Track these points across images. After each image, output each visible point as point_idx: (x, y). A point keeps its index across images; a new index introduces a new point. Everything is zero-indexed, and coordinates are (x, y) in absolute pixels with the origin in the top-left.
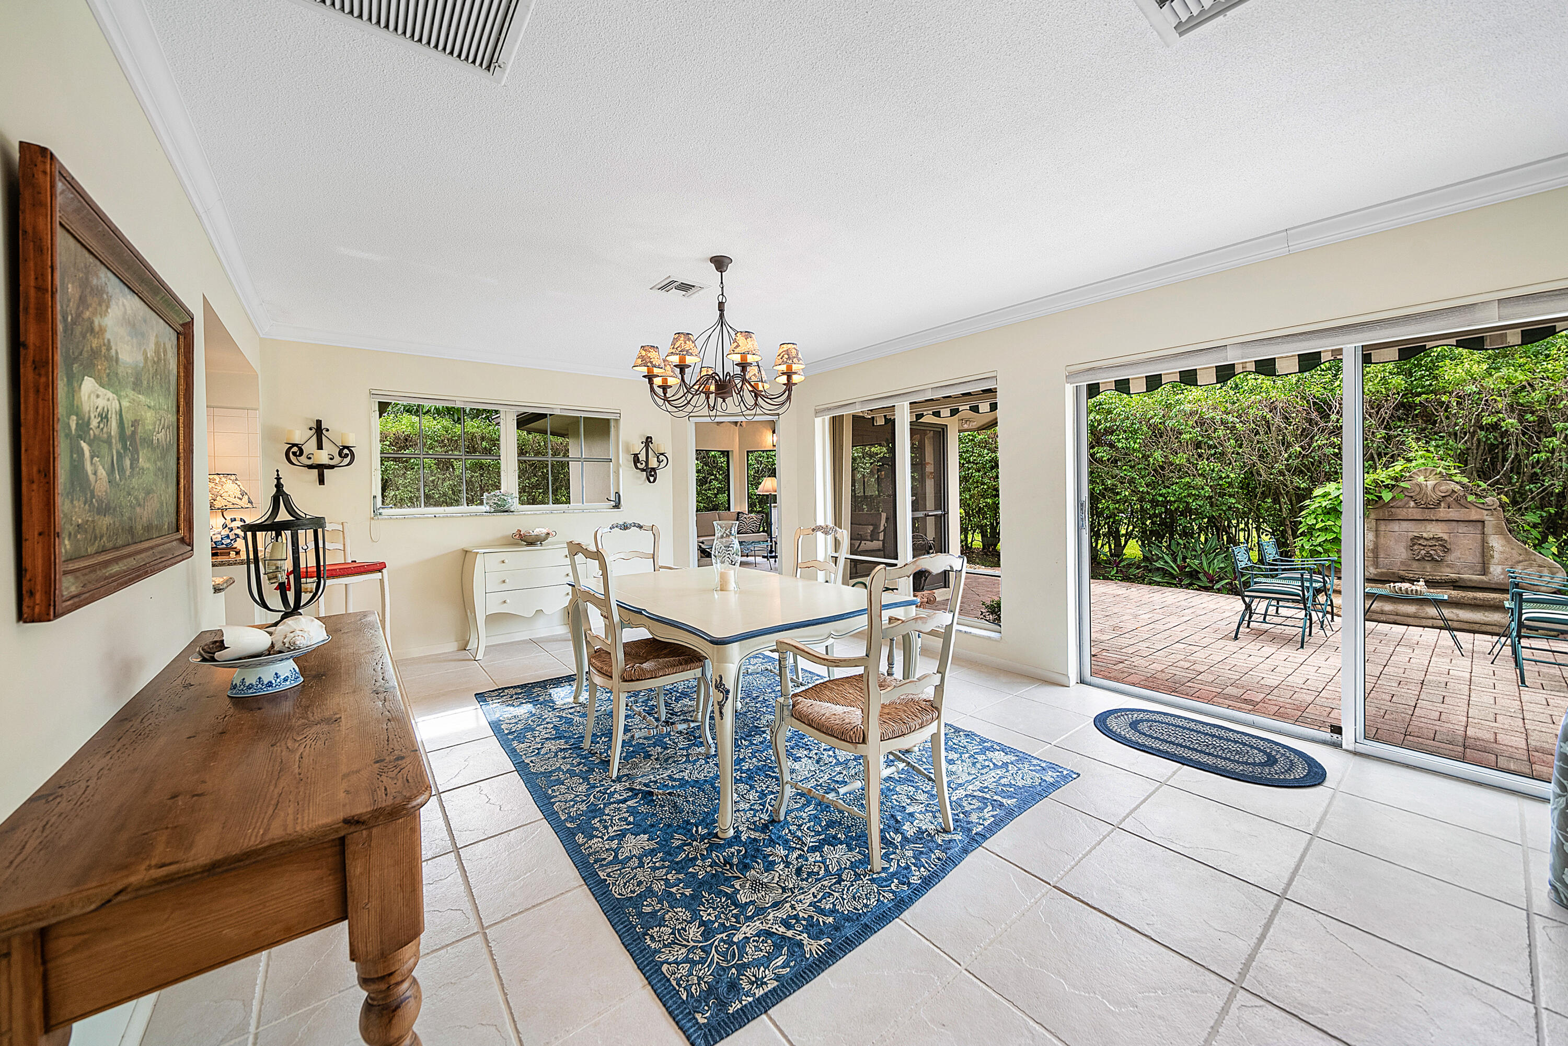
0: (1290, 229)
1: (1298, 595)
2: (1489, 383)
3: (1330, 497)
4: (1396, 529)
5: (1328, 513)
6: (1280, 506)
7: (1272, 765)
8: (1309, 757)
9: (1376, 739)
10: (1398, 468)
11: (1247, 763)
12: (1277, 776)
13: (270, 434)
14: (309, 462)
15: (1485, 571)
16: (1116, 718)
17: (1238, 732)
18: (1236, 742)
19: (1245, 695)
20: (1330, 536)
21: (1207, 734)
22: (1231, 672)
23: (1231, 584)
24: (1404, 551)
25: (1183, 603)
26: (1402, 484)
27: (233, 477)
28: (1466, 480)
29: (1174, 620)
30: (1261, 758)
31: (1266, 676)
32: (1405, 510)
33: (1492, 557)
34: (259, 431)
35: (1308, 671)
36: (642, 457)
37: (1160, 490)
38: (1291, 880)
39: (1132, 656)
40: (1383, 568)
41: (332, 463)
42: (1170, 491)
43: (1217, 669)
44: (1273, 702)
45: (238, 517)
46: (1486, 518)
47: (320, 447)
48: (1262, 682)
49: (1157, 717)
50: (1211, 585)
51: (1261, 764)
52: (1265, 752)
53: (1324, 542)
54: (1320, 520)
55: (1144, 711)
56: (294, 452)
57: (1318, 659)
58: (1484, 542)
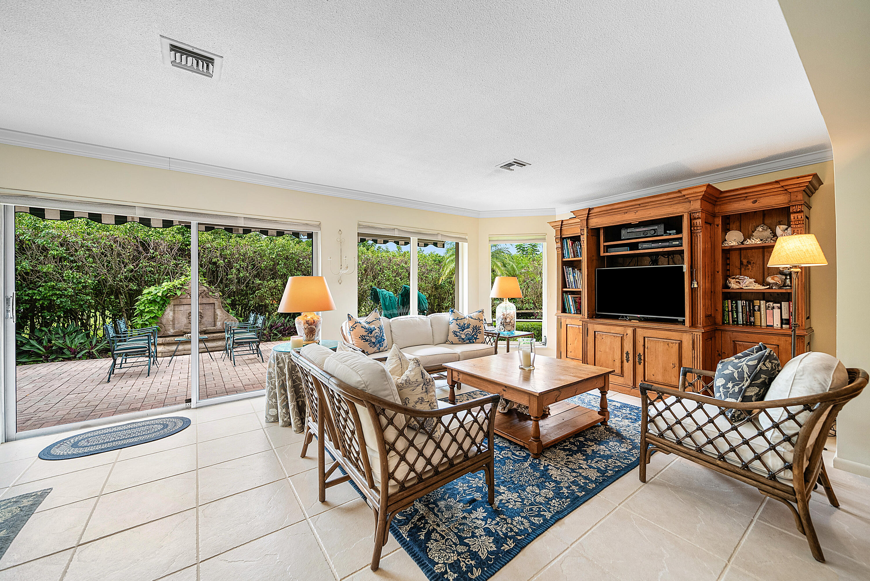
0: (171, 158)
1: (146, 348)
2: (214, 244)
3: (152, 294)
4: (182, 309)
5: (151, 303)
6: (119, 301)
7: (167, 427)
8: (180, 417)
9: (208, 396)
10: (183, 280)
11: (155, 432)
12: (171, 430)
15: (215, 325)
16: (57, 448)
17: (142, 422)
18: (144, 426)
19: (131, 407)
20: (152, 315)
21: (126, 429)
22: (116, 399)
23: (89, 352)
24: (185, 319)
25: (56, 371)
26: (185, 287)
28: (208, 286)
29: (57, 384)
30: (160, 427)
31: (137, 394)
32: (186, 300)
33: (217, 318)
35: (157, 385)
37: (25, 291)
38: (197, 462)
39: (35, 413)
40: (177, 329)
42: (36, 291)
43: (106, 401)
44: (148, 405)
46: (216, 302)
48: (136, 398)
49: (89, 435)
50: (73, 356)
51: (161, 429)
52: (161, 424)
53: (149, 318)
54: (147, 307)
55: (77, 436)
57: (158, 379)
58: (215, 312)
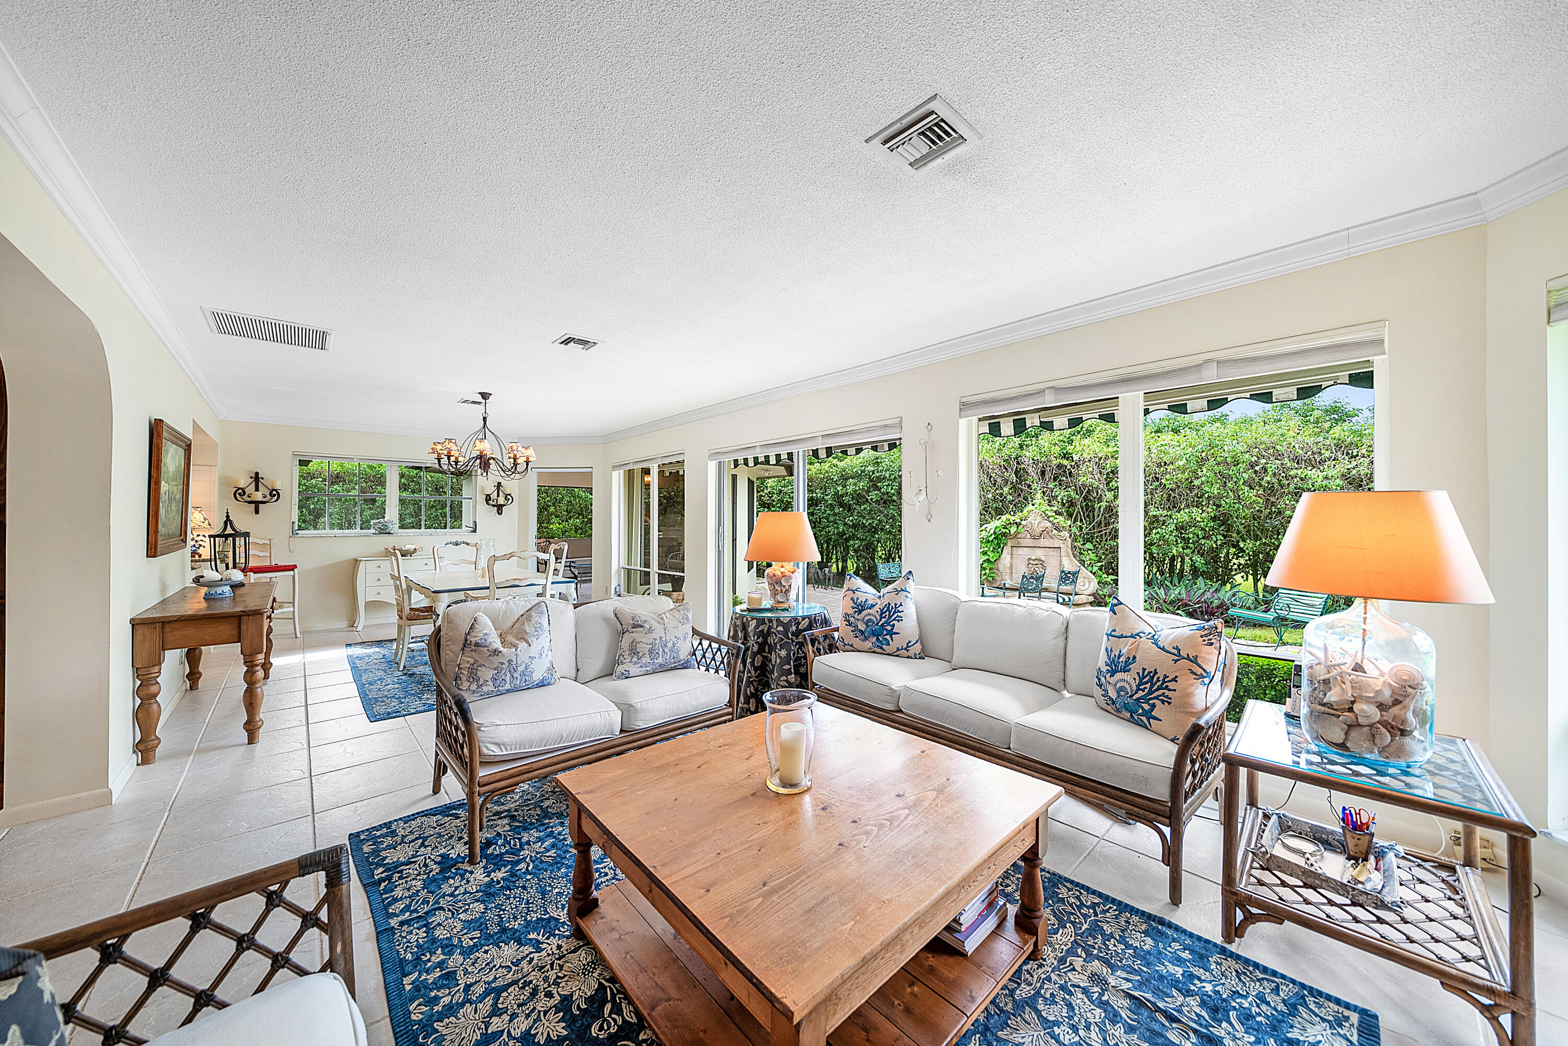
13: (224, 481)
14: (249, 499)
24: (1025, 568)
26: (1023, 522)
27: (199, 509)
32: (1025, 540)
34: (217, 480)
36: (494, 496)
41: (264, 500)
45: (201, 534)
46: (1062, 546)
47: (257, 490)
56: (240, 493)
